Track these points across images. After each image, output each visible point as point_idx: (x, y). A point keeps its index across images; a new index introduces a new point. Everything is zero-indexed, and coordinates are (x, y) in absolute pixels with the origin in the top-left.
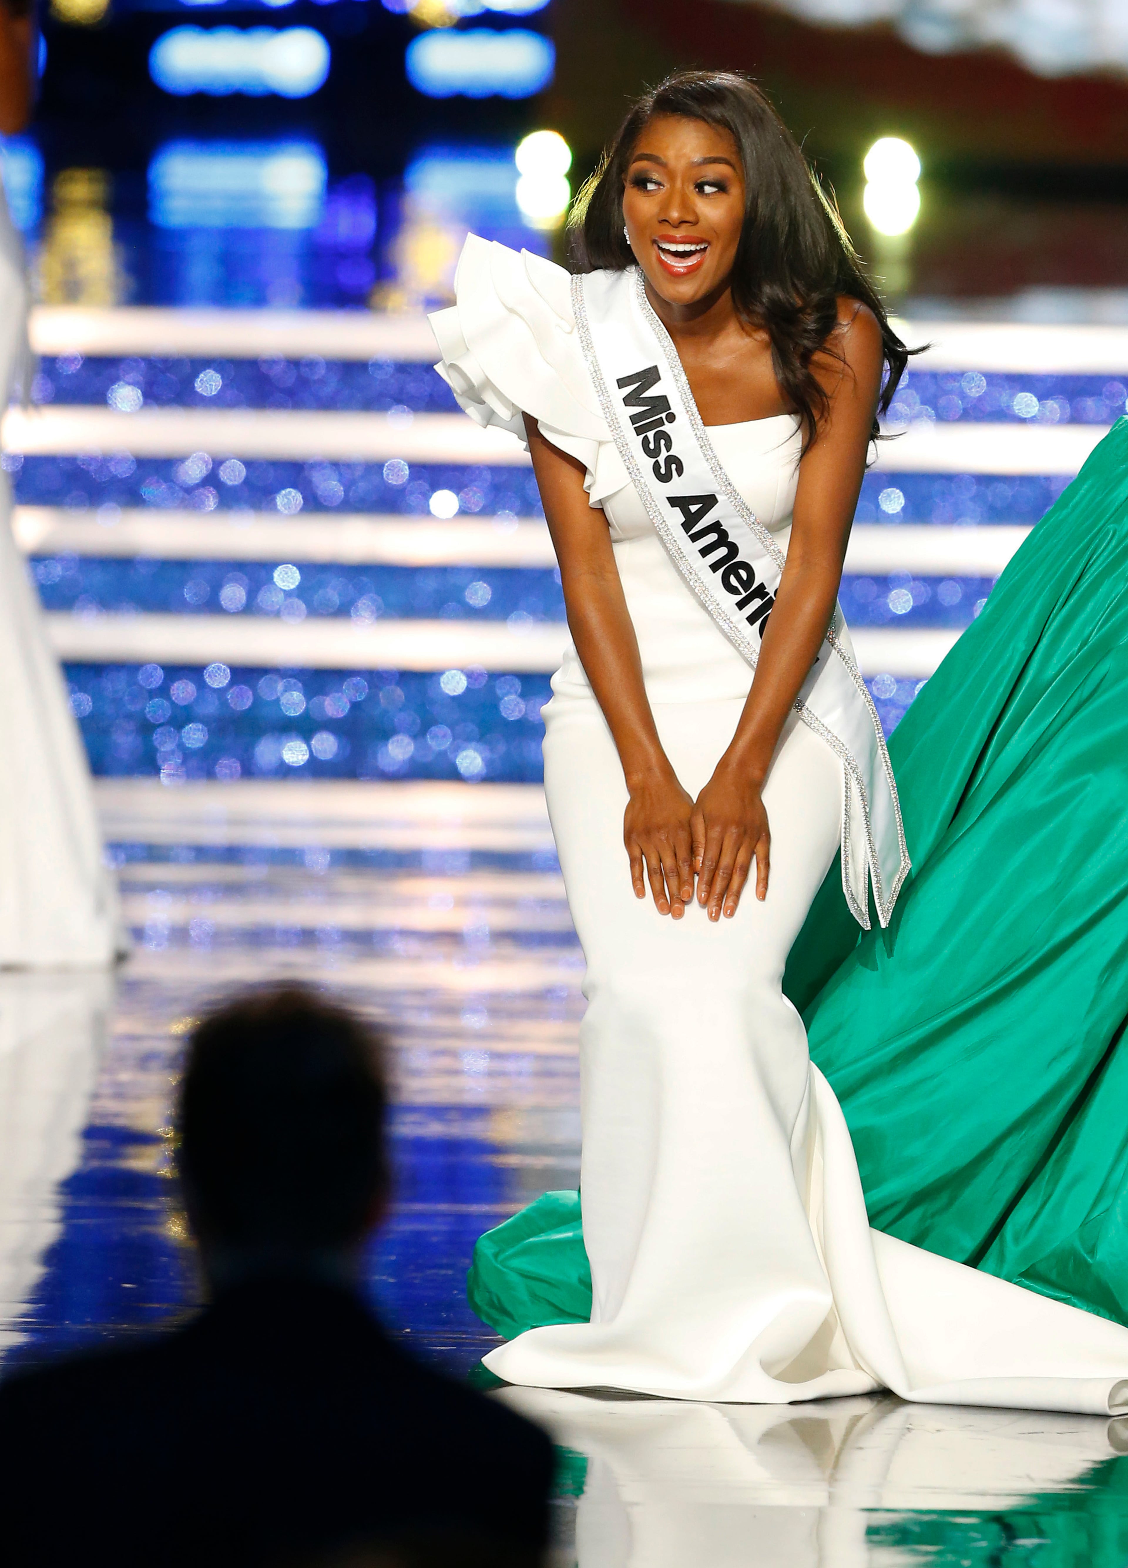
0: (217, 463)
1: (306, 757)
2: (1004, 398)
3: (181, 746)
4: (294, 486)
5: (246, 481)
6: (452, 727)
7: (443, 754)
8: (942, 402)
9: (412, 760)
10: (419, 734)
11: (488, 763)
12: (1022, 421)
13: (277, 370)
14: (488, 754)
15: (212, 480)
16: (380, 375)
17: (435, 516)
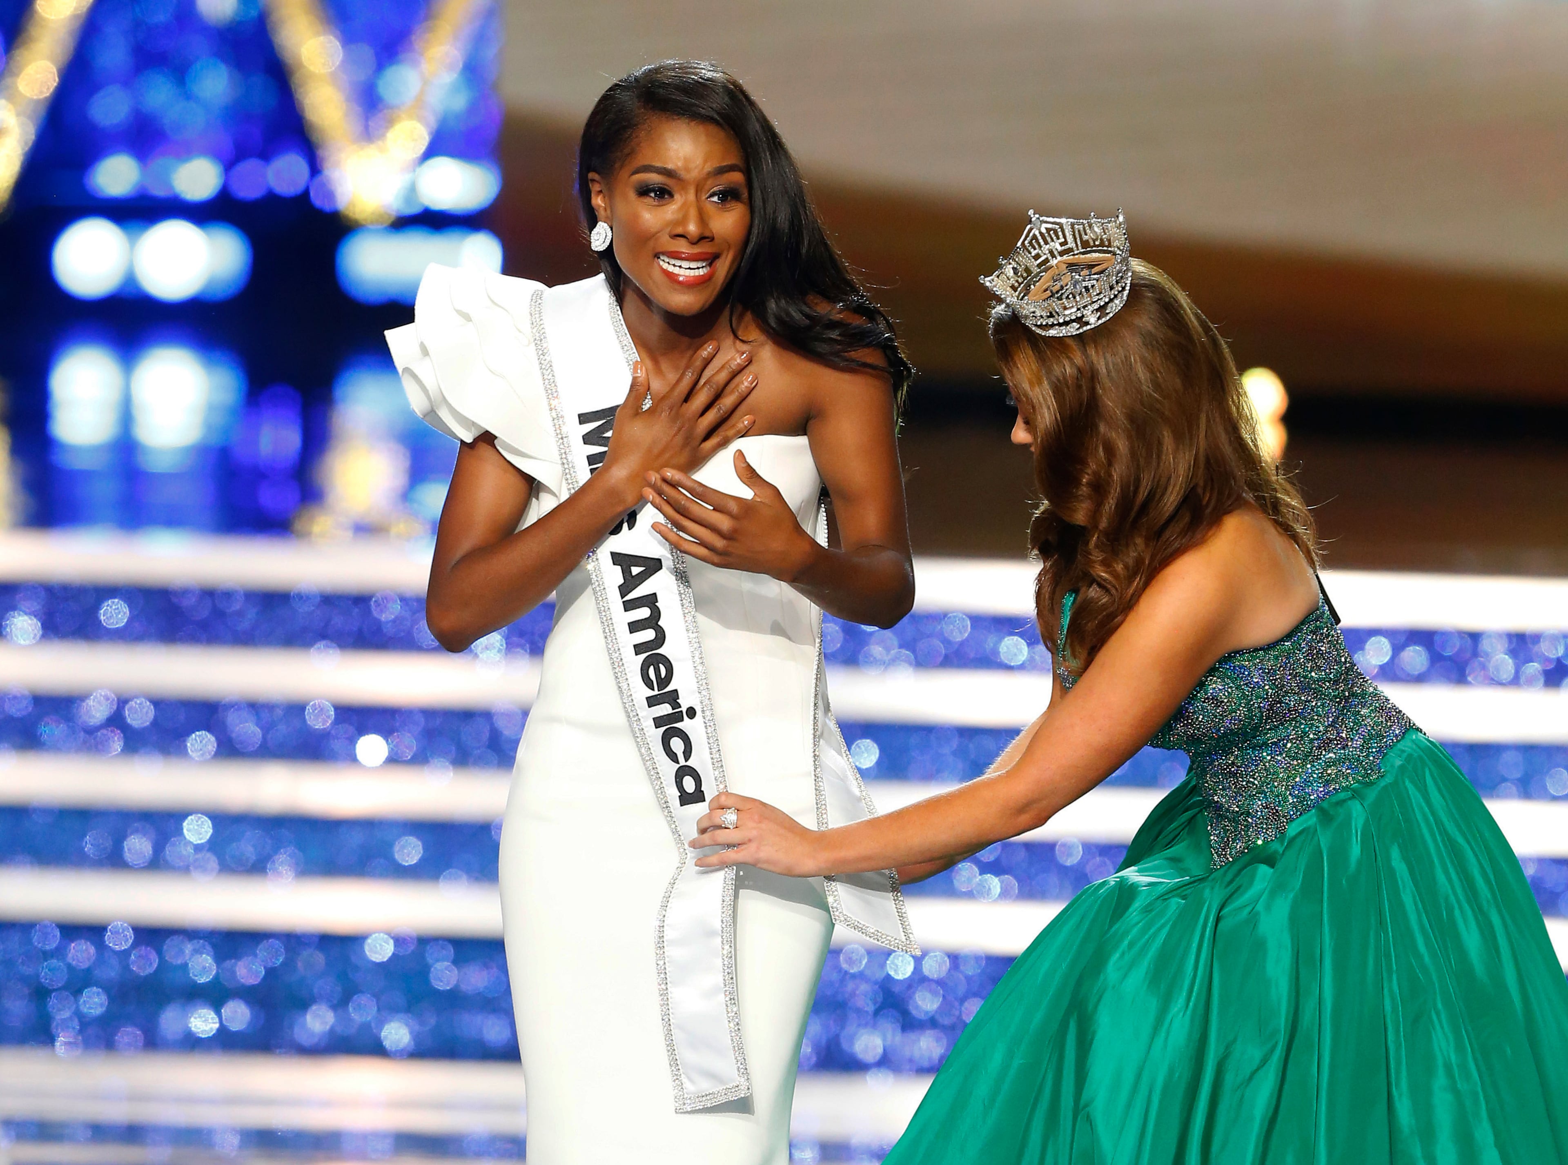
0: (122, 702)
1: (217, 1025)
2: (990, 641)
3: (79, 1015)
4: (209, 729)
5: (155, 723)
6: (376, 996)
7: (366, 1026)
8: (922, 645)
9: (332, 1031)
10: (340, 1004)
11: (416, 1037)
12: (1009, 668)
13: (188, 602)
14: (417, 1028)
15: (116, 720)
16: (304, 609)
17: (360, 763)
